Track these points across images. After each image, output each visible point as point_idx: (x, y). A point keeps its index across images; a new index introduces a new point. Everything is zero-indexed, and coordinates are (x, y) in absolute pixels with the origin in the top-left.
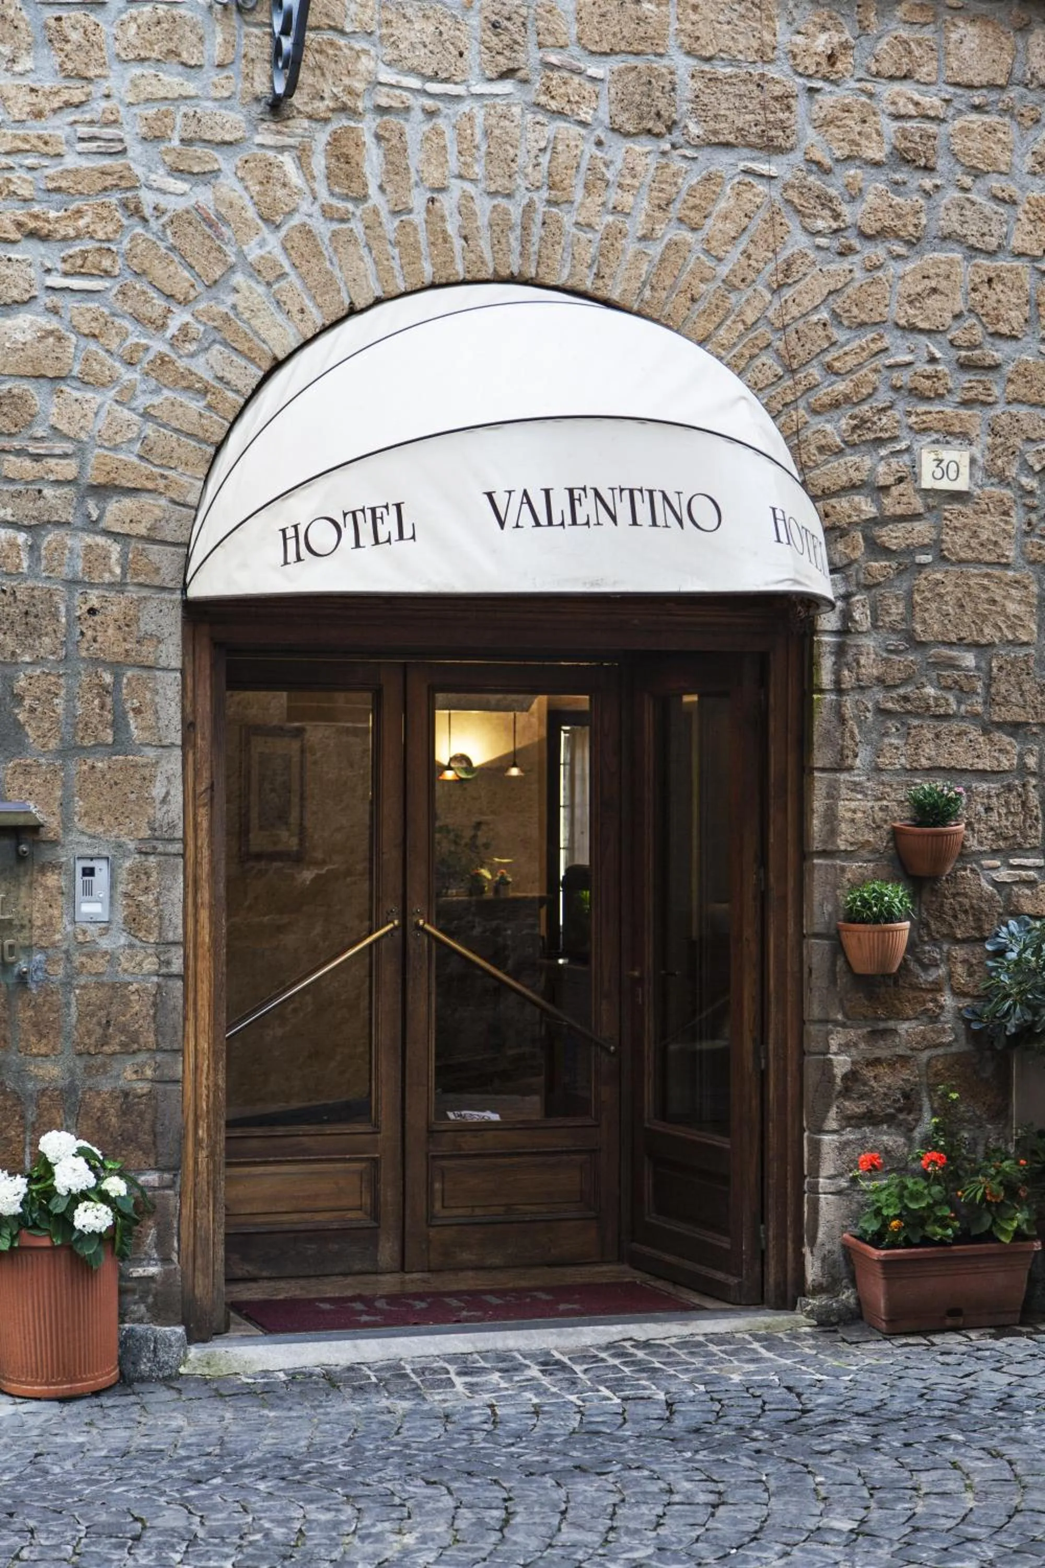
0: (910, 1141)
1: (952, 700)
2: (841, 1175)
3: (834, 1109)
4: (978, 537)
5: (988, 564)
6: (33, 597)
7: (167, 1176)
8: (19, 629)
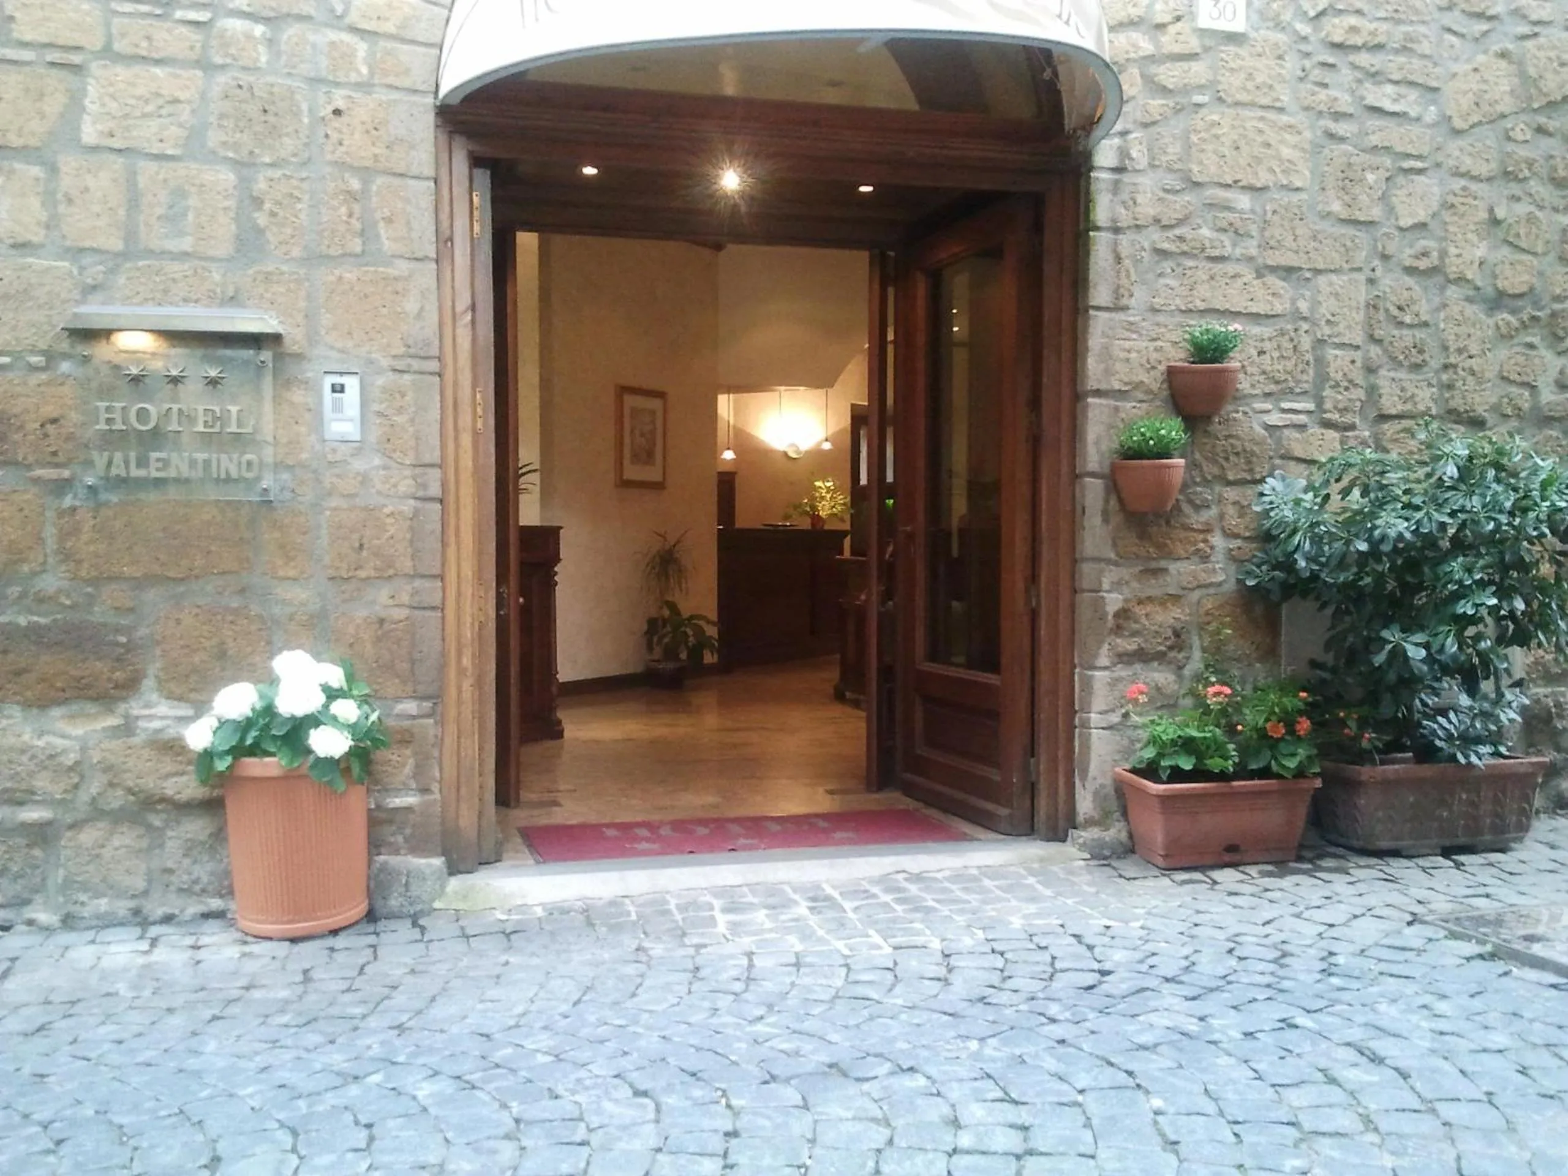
0: (1180, 677)
1: (1227, 243)
2: (1113, 711)
3: (1106, 646)
4: (1254, 80)
5: (1262, 107)
6: (272, 93)
7: (427, 705)
8: (259, 128)
